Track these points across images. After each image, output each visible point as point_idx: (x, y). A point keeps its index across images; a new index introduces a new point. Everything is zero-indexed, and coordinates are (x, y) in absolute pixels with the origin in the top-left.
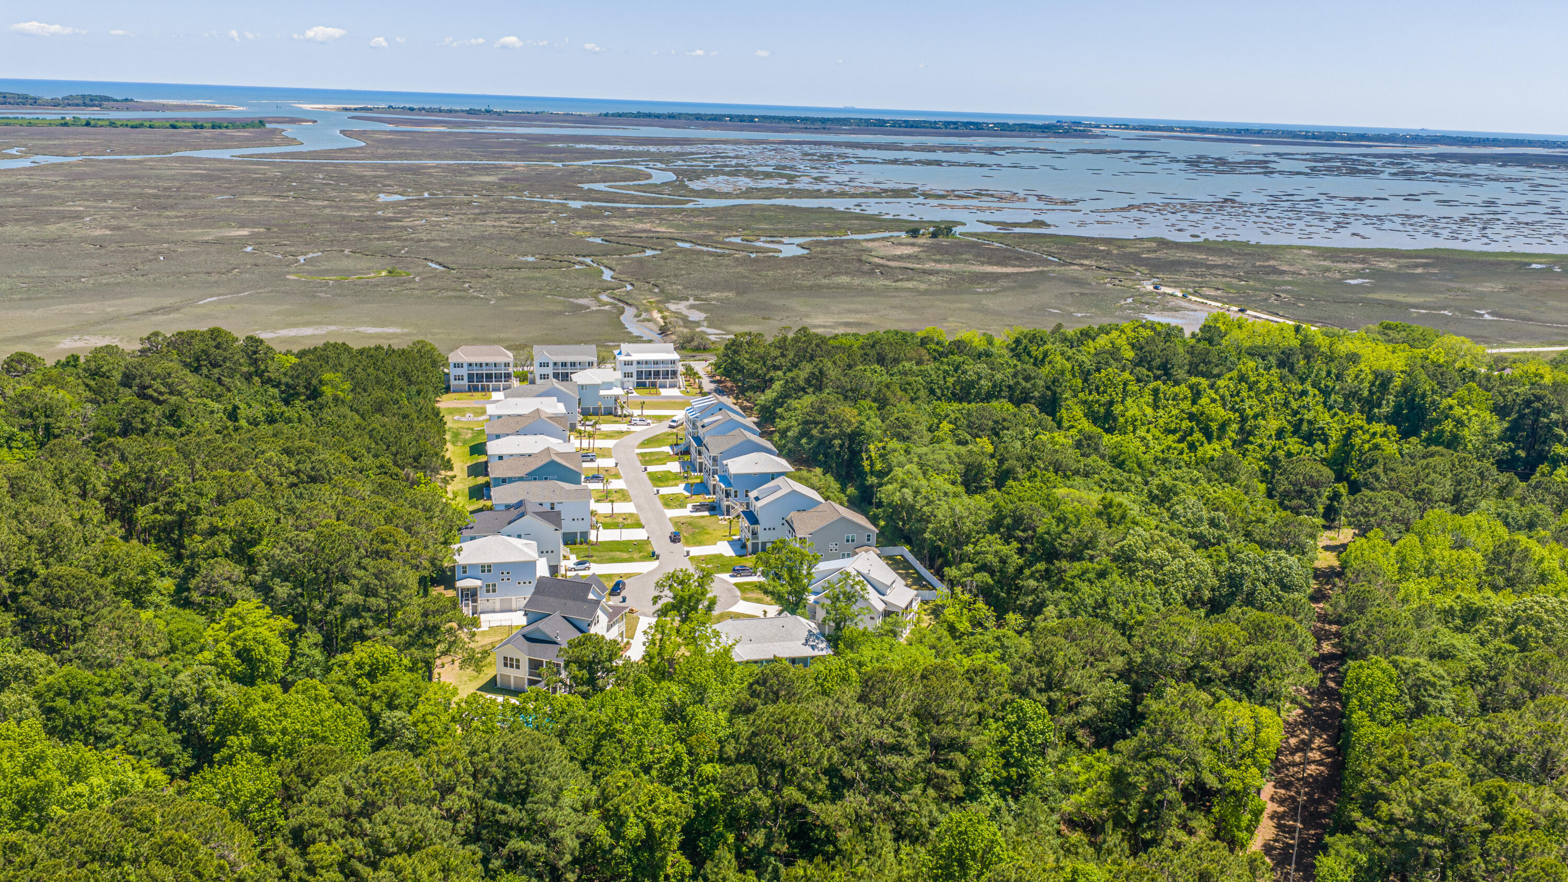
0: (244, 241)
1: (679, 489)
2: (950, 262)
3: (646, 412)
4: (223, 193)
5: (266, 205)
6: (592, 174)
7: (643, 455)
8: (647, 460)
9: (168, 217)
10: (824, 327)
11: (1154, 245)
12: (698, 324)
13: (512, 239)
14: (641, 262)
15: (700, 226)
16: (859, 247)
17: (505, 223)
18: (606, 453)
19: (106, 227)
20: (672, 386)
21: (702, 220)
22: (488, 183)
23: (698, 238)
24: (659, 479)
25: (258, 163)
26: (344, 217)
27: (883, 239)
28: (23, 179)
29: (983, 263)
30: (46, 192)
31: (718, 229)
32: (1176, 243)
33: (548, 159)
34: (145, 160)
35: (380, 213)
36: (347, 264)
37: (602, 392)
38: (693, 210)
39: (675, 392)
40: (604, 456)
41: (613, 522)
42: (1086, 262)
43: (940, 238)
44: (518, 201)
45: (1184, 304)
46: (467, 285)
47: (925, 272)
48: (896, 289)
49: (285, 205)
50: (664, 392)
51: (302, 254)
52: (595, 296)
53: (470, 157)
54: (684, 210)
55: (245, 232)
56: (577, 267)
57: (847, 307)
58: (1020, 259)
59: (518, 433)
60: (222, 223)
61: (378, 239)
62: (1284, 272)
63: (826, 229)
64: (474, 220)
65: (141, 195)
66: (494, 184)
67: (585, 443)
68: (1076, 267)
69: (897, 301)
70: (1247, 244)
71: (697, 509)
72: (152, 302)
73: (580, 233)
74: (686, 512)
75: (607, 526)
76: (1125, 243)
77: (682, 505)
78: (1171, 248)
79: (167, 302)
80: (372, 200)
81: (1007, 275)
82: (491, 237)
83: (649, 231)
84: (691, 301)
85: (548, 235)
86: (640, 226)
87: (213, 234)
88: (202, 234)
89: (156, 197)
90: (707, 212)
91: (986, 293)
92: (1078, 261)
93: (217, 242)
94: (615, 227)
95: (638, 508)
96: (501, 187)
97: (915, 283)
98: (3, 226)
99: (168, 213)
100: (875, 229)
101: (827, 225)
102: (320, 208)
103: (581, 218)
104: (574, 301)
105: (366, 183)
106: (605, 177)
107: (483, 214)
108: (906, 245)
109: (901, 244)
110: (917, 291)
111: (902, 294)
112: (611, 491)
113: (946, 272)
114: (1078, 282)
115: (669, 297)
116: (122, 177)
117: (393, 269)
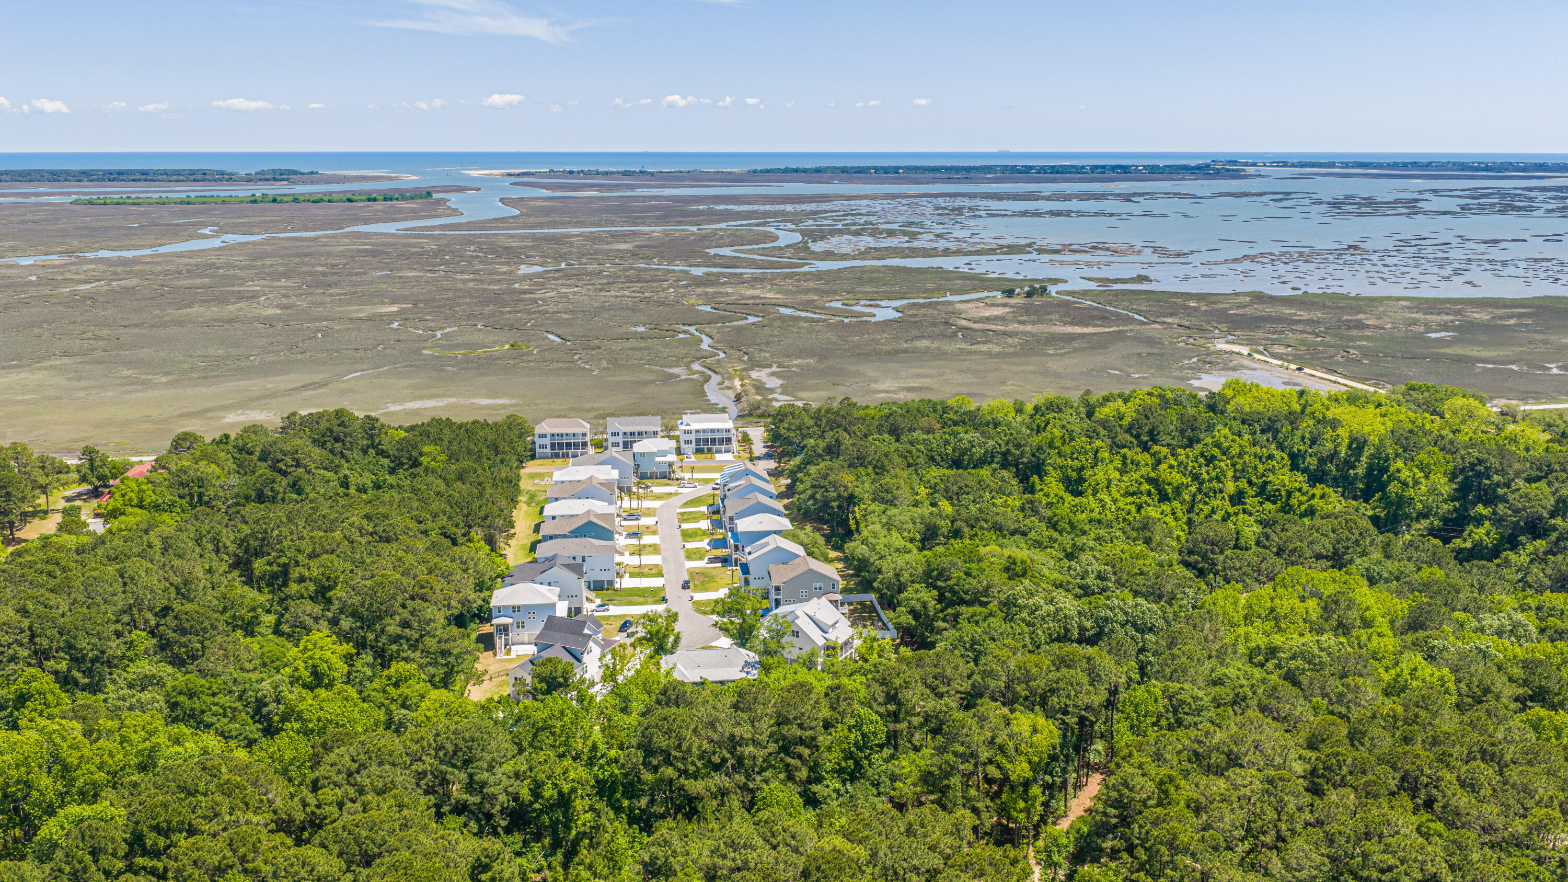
0: (391, 317)
1: (704, 544)
2: (1034, 323)
3: (697, 476)
4: (382, 269)
5: (417, 279)
6: (722, 237)
7: (682, 514)
8: (684, 518)
9: (331, 295)
10: (887, 392)
11: (1248, 299)
12: (772, 391)
13: (628, 309)
14: (739, 329)
15: (807, 291)
16: (951, 309)
17: (627, 293)
18: (650, 512)
19: (278, 306)
20: (727, 451)
21: (811, 284)
22: (622, 251)
23: (802, 303)
24: (688, 535)
25: (419, 237)
26: (484, 291)
27: (978, 300)
28: (212, 259)
29: (1065, 323)
30: (231, 272)
31: (822, 293)
32: (1271, 297)
33: (686, 223)
34: (320, 237)
35: (517, 285)
36: (477, 337)
37: (658, 459)
38: (805, 274)
39: (729, 457)
40: (649, 515)
41: (639, 572)
42: (1169, 320)
43: (1035, 298)
44: (645, 269)
45: (1246, 362)
46: (577, 357)
47: (1004, 333)
48: (970, 353)
49: (435, 280)
50: (719, 457)
51: (441, 329)
52: (688, 366)
53: (613, 224)
54: (797, 274)
55: (394, 308)
56: (681, 336)
57: (916, 371)
58: (1105, 318)
59: (573, 497)
60: (376, 300)
61: (510, 312)
62: (1368, 326)
63: (926, 291)
64: (600, 290)
65: (311, 273)
66: (629, 251)
67: (635, 504)
68: (1157, 326)
69: (966, 364)
70: (1346, 297)
71: (711, 561)
72: (306, 378)
73: (692, 301)
74: (702, 564)
75: (632, 575)
76: (1220, 298)
77: (701, 558)
78: (1263, 302)
79: (317, 378)
80: (512, 272)
81: (1082, 336)
82: (611, 308)
83: (758, 297)
84: (774, 368)
85: (663, 304)
86: (751, 292)
87: (368, 310)
88: (357, 311)
89: (324, 274)
90: (818, 276)
91: (1055, 355)
92: (1162, 319)
93: (369, 319)
94: (727, 294)
95: (664, 559)
96: (634, 254)
97: (990, 346)
98: (190, 307)
99: (332, 291)
100: (975, 289)
101: (930, 286)
102: (465, 282)
103: (698, 285)
104: (668, 370)
105: (511, 255)
106: (736, 240)
107: (609, 283)
108: (998, 305)
109: (993, 305)
110: (990, 354)
111: (974, 357)
112: (644, 546)
113: (1026, 333)
114: (1151, 341)
115: (755, 364)
116: (298, 255)
117: (516, 342)
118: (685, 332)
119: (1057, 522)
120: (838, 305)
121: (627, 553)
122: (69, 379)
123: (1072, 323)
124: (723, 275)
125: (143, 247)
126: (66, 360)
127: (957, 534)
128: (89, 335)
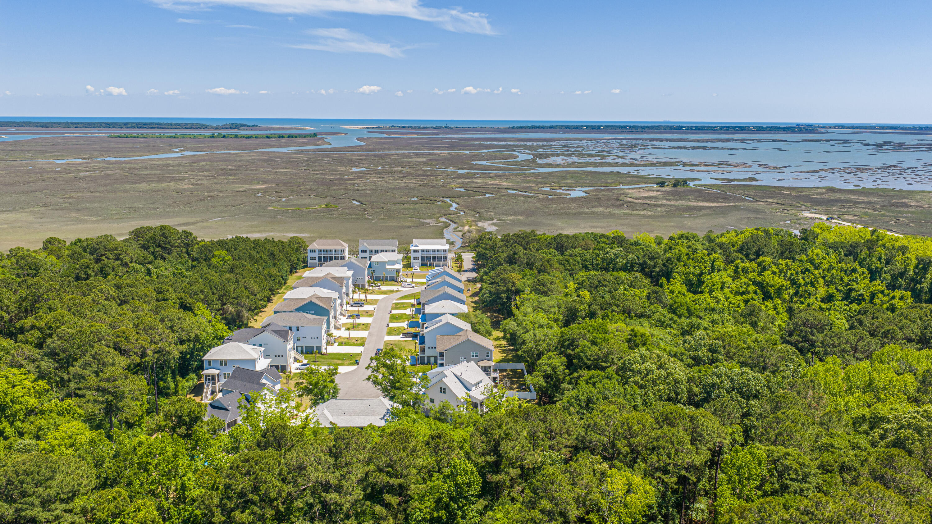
0: (259, 191)
1: (404, 324)
2: (676, 200)
3: (415, 280)
4: (268, 168)
5: (286, 173)
7: (396, 304)
8: (397, 306)
9: (228, 179)
11: (824, 190)
14: (478, 200)
15: (529, 182)
16: (622, 192)
17: (413, 181)
18: (373, 302)
19: (193, 184)
20: (444, 266)
21: (532, 179)
22: (419, 162)
23: (523, 188)
24: (394, 318)
26: (324, 179)
27: (640, 188)
29: (698, 201)
31: (537, 183)
32: (840, 190)
33: (463, 150)
34: (240, 153)
35: (346, 177)
36: (307, 202)
37: (388, 267)
38: (530, 174)
40: (371, 304)
41: (346, 342)
42: (771, 200)
43: (677, 187)
44: (429, 170)
46: (366, 212)
47: (656, 206)
48: (631, 215)
49: (297, 173)
51: (286, 197)
52: (437, 219)
53: (419, 149)
54: (525, 174)
55: (264, 186)
56: (439, 203)
57: (591, 224)
58: (725, 199)
59: (311, 287)
60: (255, 182)
61: (334, 190)
62: (911, 206)
63: (607, 183)
64: (397, 180)
65: (224, 169)
66: (423, 162)
67: (362, 297)
68: (762, 203)
69: (627, 221)
70: (893, 190)
71: (405, 335)
73: (453, 186)
74: (398, 338)
75: (341, 344)
76: (804, 190)
77: (398, 334)
78: (836, 192)
79: (191, 220)
80: (346, 170)
81: (710, 207)
82: (399, 188)
83: (496, 185)
84: (495, 221)
85: (434, 187)
86: (493, 182)
87: (246, 187)
88: (240, 187)
90: (538, 175)
91: (690, 217)
92: (765, 200)
93: (245, 191)
94: (477, 183)
95: (370, 334)
96: (425, 163)
97: (645, 212)
98: (140, 183)
99: (231, 177)
100: (639, 183)
101: (609, 180)
102: (313, 174)
103: (459, 178)
104: (422, 220)
105: (351, 163)
106: (490, 158)
107: (404, 177)
108: (653, 191)
109: (651, 191)
110: (645, 216)
111: (632, 218)
112: (359, 324)
113: (670, 206)
114: (757, 211)
115: (482, 219)
116: (222, 161)
117: (329, 203)
118: (442, 201)
119: (676, 308)
120: (548, 189)
121: (343, 329)
122: (35, 218)
123: (703, 201)
124: (478, 174)
125: (133, 156)
126: (43, 209)
127: (592, 315)
128: (67, 196)
